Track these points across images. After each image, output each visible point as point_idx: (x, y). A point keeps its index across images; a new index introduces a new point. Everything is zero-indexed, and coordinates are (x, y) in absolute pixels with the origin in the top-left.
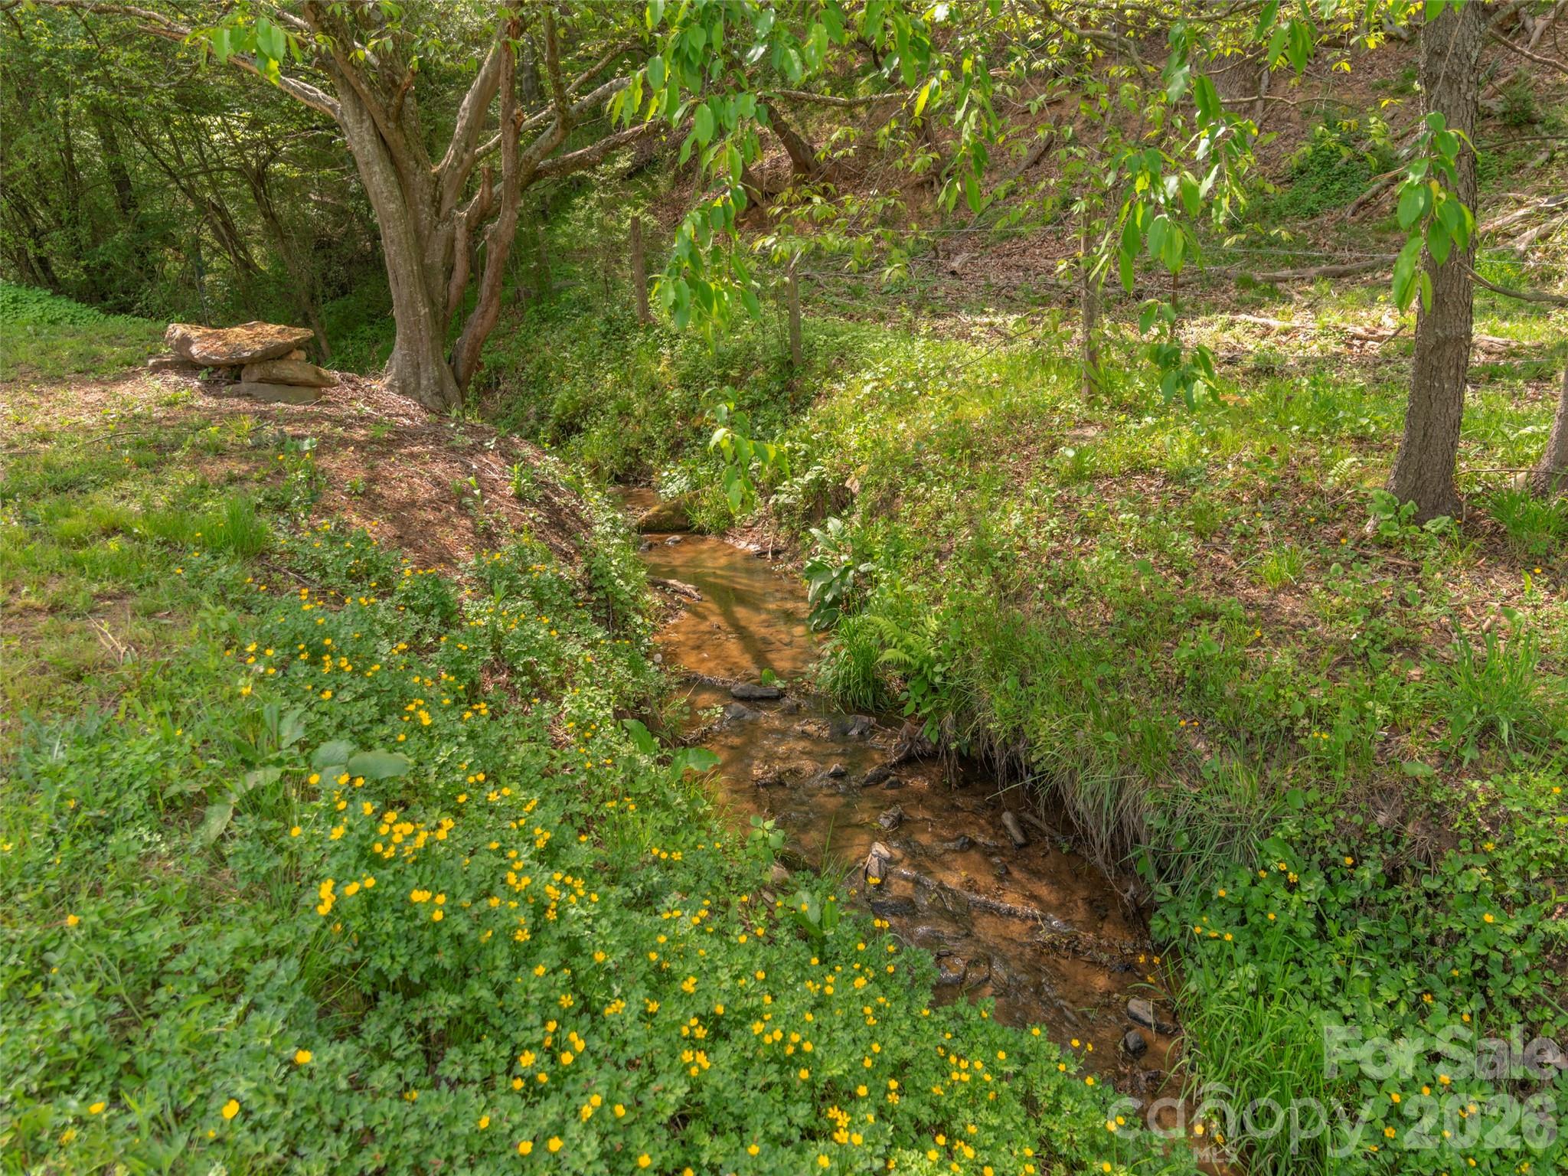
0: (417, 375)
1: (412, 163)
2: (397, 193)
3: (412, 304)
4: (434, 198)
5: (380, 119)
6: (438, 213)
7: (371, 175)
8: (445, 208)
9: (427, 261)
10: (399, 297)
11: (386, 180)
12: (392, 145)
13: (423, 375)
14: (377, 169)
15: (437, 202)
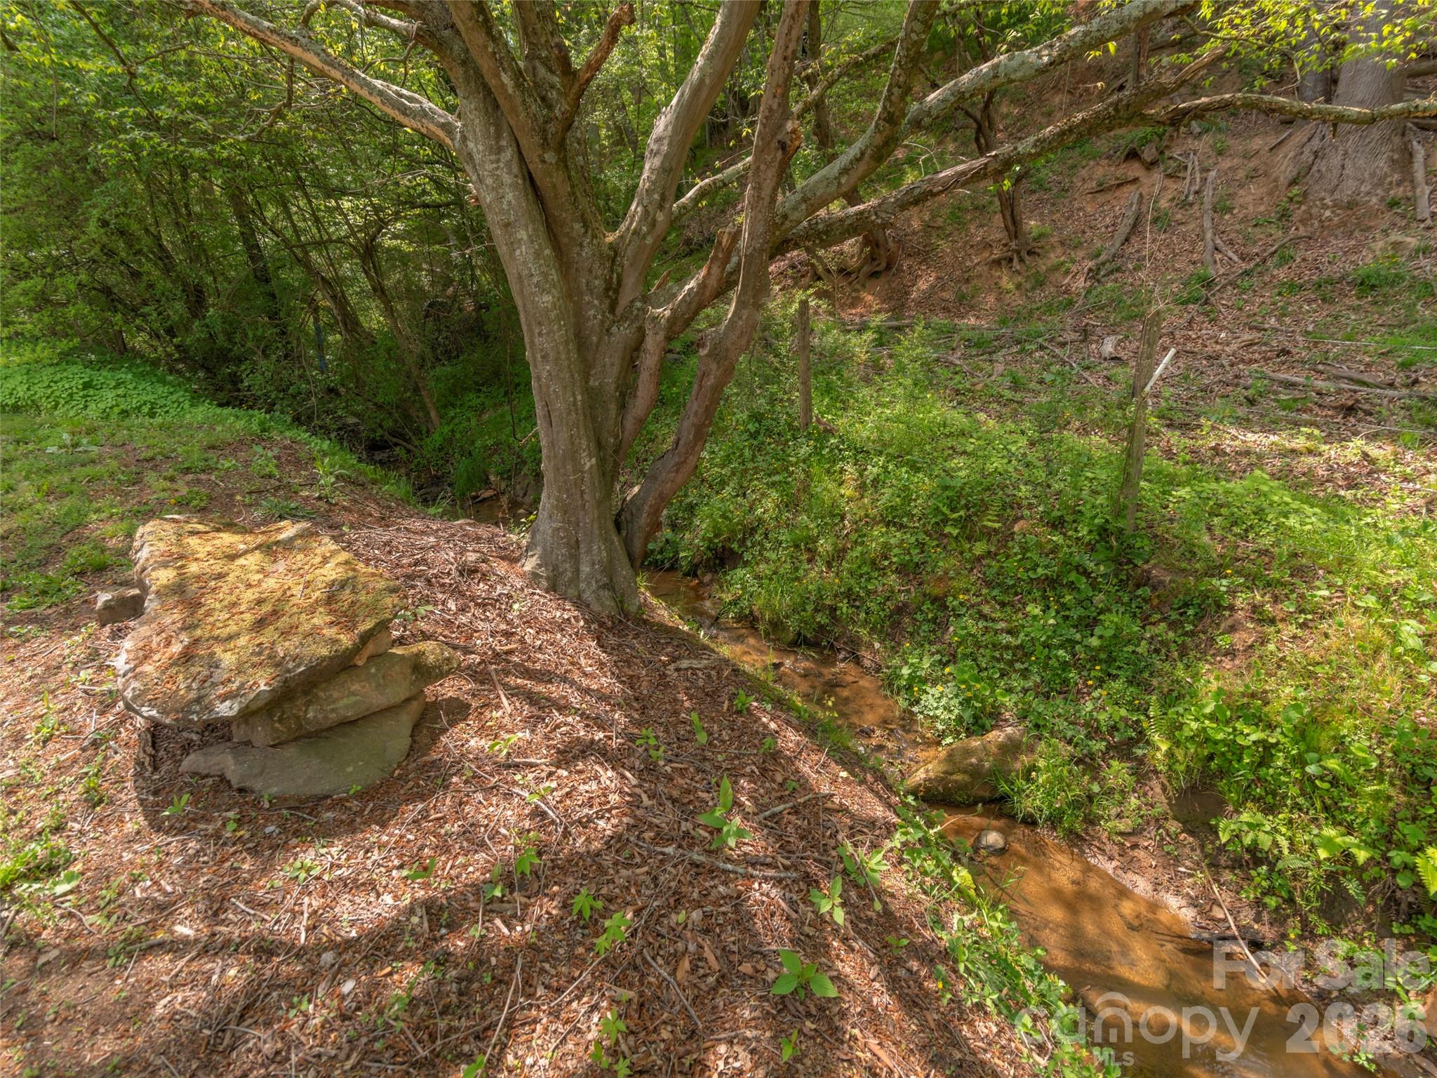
0: (575, 558)
1: (578, 226)
2: (554, 275)
3: (573, 455)
4: (608, 282)
5: (530, 143)
6: (612, 309)
7: (513, 245)
8: (624, 301)
9: (593, 383)
10: (552, 444)
11: (538, 255)
12: (548, 194)
13: (585, 559)
14: (522, 234)
15: (612, 290)
